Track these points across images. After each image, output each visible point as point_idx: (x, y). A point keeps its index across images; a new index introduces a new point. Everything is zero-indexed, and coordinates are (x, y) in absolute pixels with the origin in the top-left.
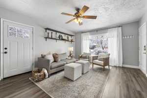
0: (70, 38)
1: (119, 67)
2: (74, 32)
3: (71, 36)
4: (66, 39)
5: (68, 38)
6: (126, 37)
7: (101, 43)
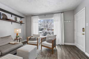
0: (19, 19)
1: (62, 45)
2: (24, 15)
3: (21, 17)
4: (14, 20)
5: (16, 19)
6: (66, 21)
7: (47, 27)
